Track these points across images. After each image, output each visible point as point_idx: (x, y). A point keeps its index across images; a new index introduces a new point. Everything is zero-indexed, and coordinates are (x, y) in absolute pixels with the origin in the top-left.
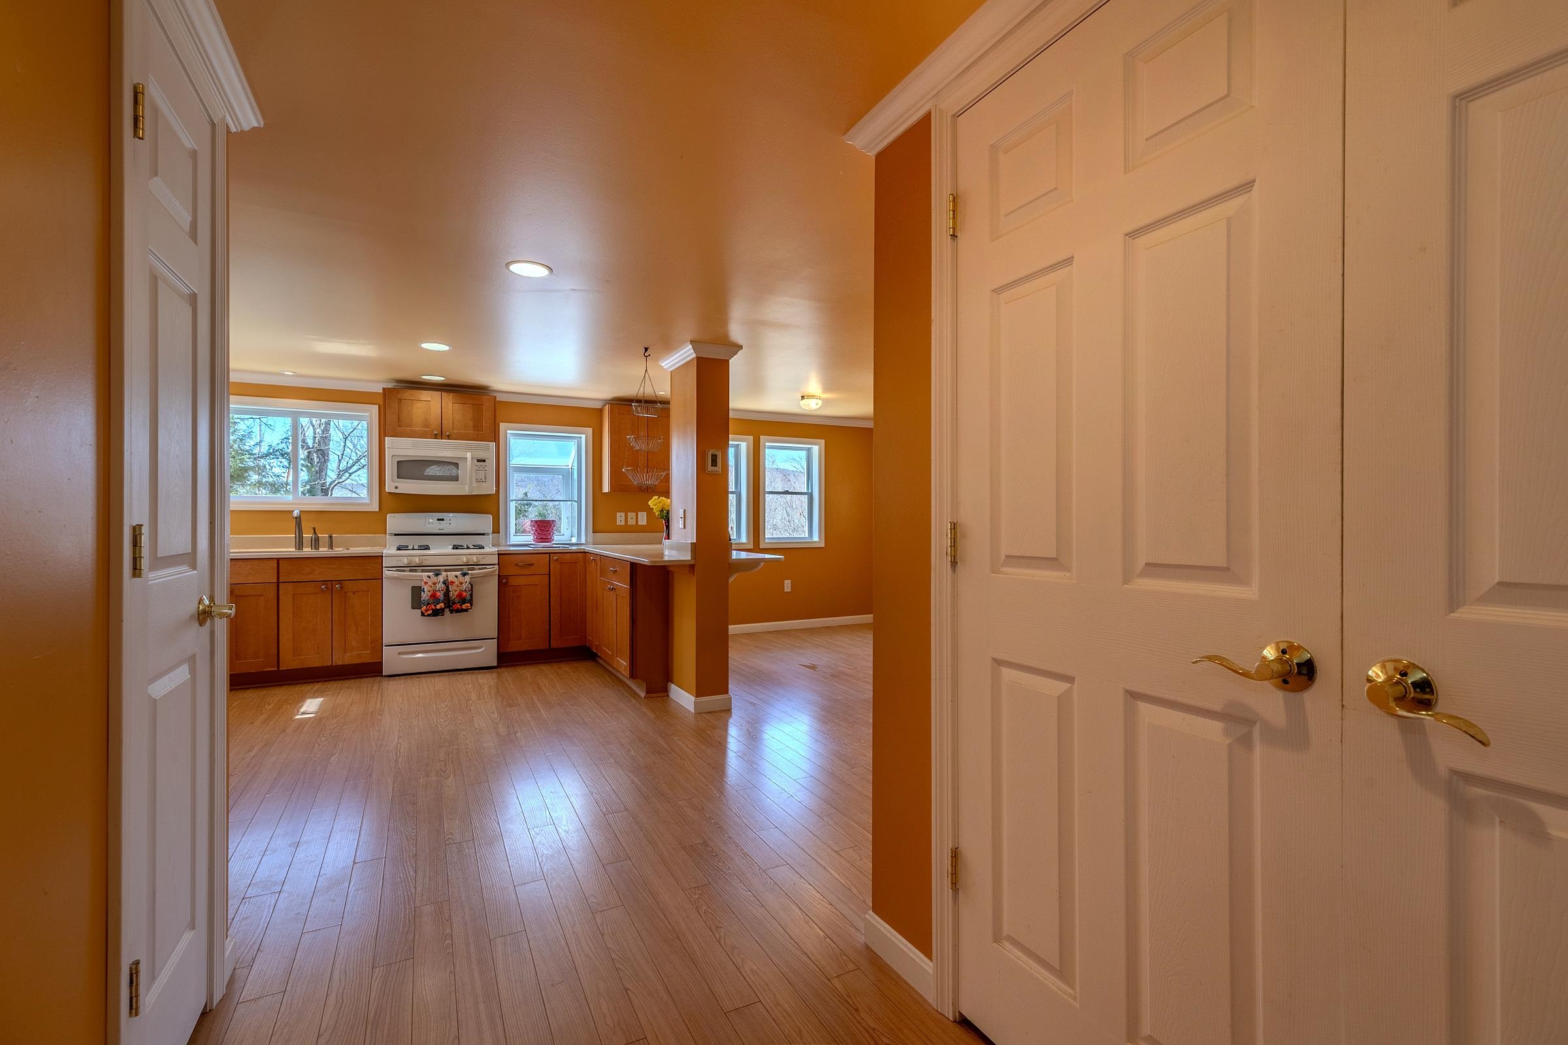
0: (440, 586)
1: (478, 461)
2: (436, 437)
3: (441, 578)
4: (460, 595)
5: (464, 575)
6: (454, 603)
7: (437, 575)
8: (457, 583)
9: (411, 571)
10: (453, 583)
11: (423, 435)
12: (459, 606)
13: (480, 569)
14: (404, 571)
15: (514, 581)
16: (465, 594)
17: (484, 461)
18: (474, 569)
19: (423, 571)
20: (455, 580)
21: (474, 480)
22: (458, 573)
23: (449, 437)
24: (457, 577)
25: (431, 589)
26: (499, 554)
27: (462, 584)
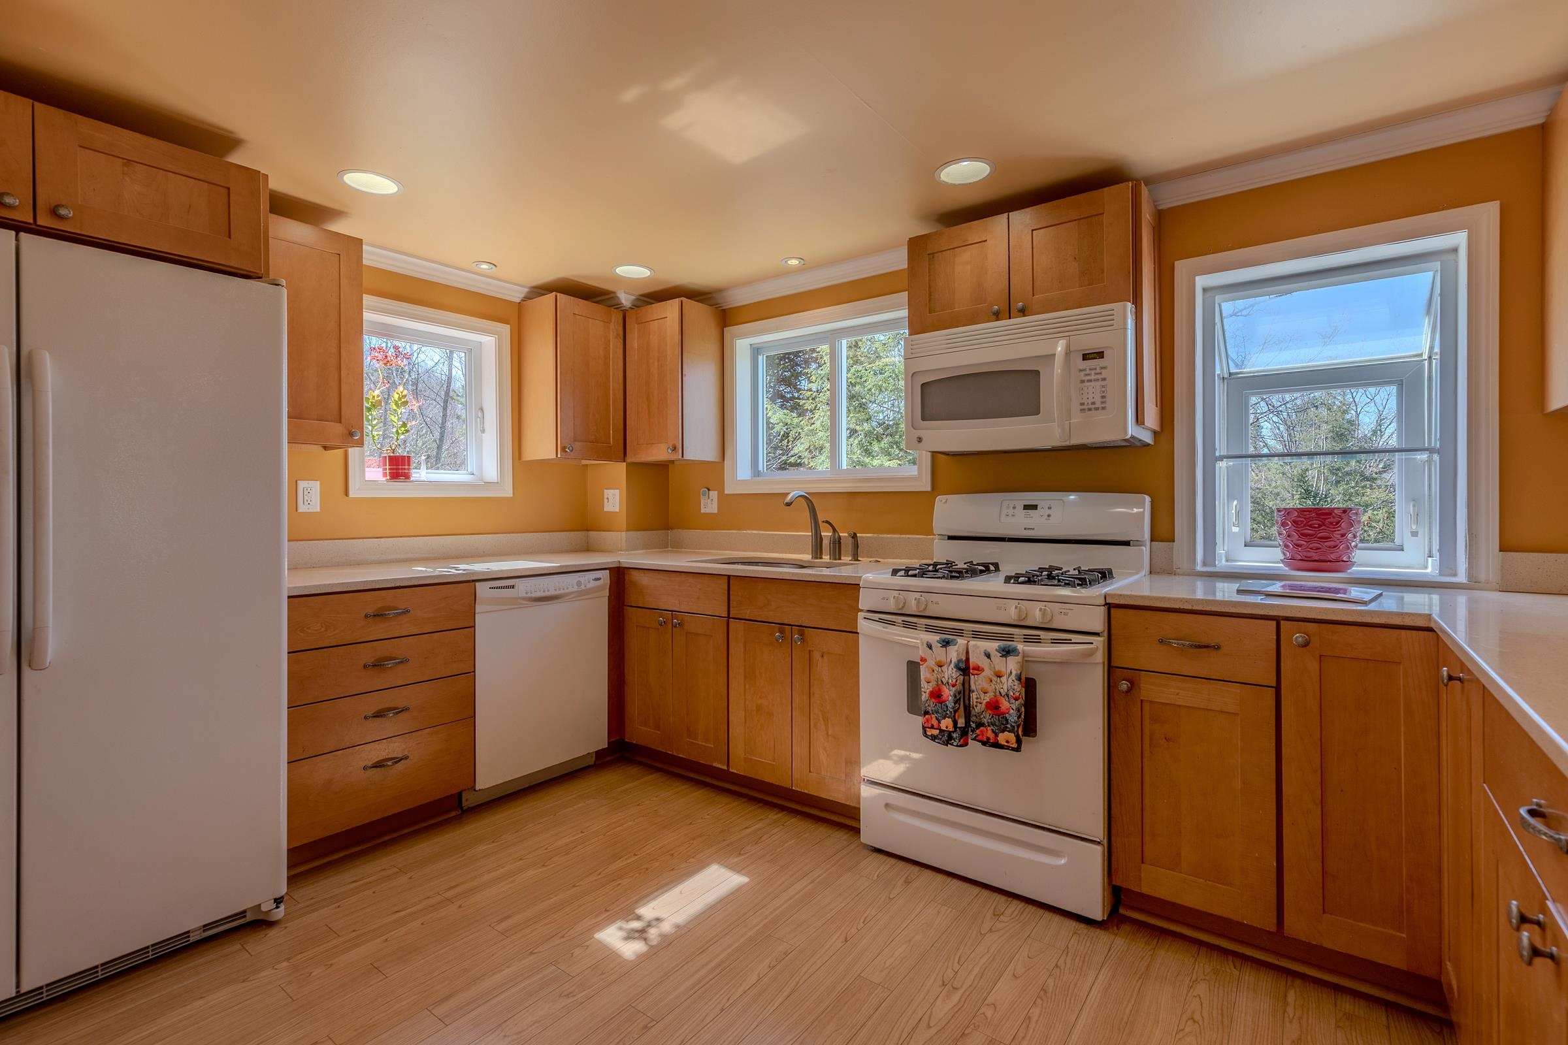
0: (950, 673)
1: (1085, 357)
2: (997, 316)
3: (954, 654)
4: (993, 706)
5: (1007, 652)
6: (980, 725)
7: (946, 643)
8: (988, 672)
9: (906, 625)
10: (978, 669)
11: (973, 319)
12: (990, 734)
13: (1055, 642)
14: (892, 623)
15: (1153, 691)
16: (1005, 704)
17: (1100, 355)
18: (1037, 641)
19: (929, 629)
20: (983, 662)
21: (1075, 407)
22: (993, 646)
23: (1023, 312)
24: (988, 656)
25: (933, 678)
26: (1110, 607)
27: (999, 676)
